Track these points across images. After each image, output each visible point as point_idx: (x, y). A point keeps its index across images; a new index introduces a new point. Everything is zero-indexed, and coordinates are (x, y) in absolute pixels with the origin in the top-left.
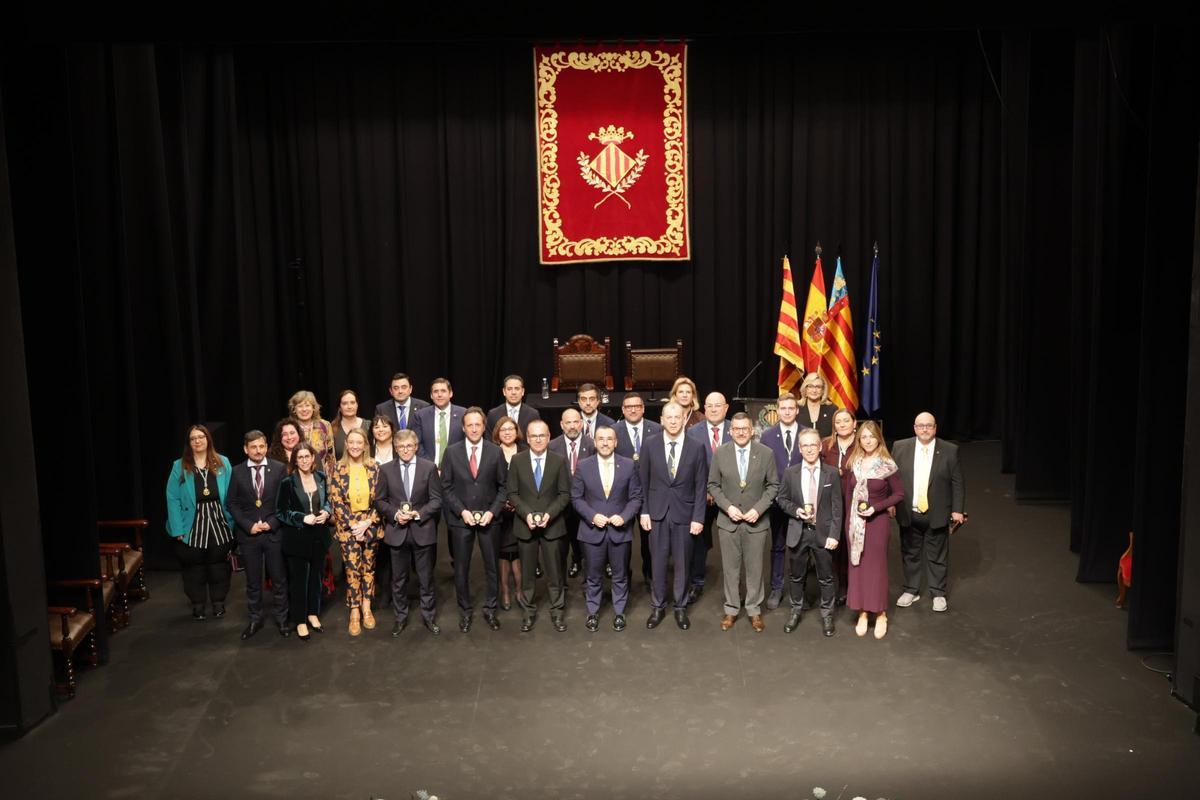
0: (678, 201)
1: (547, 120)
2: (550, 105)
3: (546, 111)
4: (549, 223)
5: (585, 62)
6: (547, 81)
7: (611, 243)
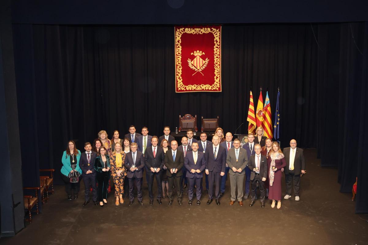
0: (218, 74)
1: (178, 48)
2: (179, 44)
3: (178, 46)
4: (178, 80)
5: (190, 31)
6: (179, 37)
7: (197, 86)
